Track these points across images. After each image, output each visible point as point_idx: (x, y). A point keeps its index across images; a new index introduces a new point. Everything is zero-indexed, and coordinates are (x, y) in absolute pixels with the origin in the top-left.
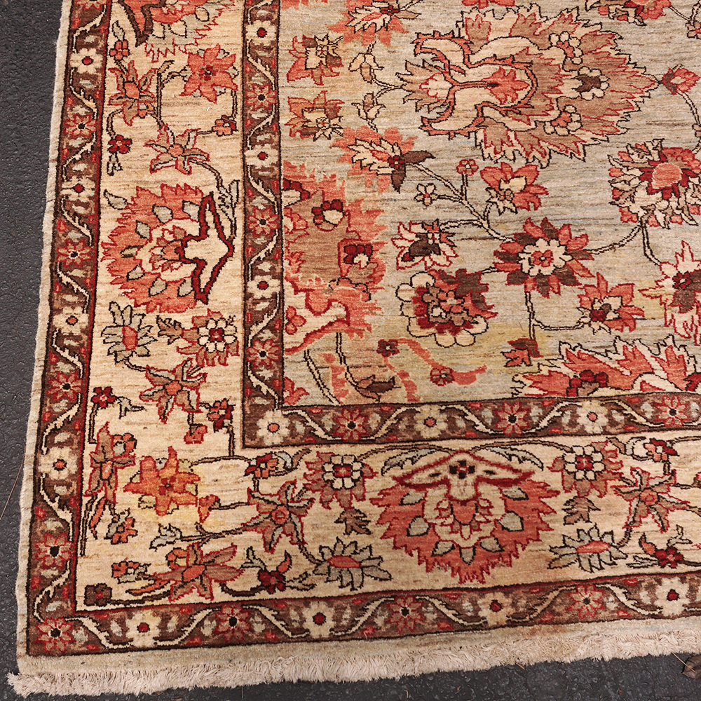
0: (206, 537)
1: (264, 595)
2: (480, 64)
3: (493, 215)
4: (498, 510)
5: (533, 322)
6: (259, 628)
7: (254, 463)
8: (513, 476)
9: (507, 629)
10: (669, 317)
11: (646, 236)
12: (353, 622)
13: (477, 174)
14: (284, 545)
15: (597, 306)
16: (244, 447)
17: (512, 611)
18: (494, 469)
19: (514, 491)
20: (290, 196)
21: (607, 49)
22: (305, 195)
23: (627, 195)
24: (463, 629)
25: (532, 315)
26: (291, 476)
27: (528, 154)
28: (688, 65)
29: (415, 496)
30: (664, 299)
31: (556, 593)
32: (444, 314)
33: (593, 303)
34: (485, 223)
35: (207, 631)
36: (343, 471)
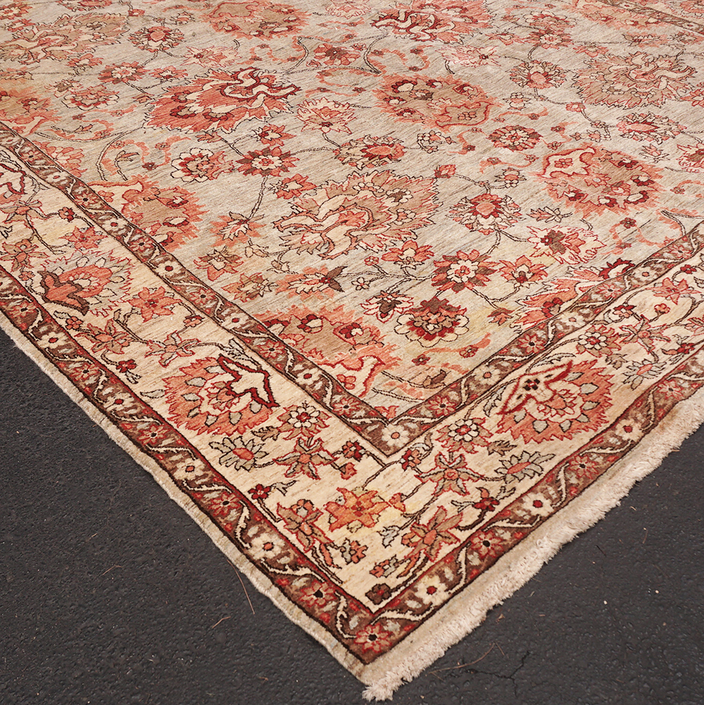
0: (416, 517)
1: (489, 515)
2: (326, 216)
3: (411, 272)
4: (574, 389)
5: (491, 301)
6: (507, 536)
7: (403, 461)
8: (564, 369)
9: (646, 436)
10: (559, 259)
11: (506, 234)
12: (560, 493)
13: (381, 261)
14: (471, 486)
15: (516, 275)
16: (388, 456)
17: (639, 425)
18: (549, 373)
19: (571, 376)
20: (276, 329)
21: (391, 178)
22: (285, 324)
23: (475, 224)
24: (624, 454)
25: (486, 298)
26: (435, 452)
27: (400, 238)
28: (442, 164)
29: (520, 415)
30: (547, 253)
31: (651, 396)
32: (436, 326)
33: (513, 275)
34: (411, 277)
35: (475, 561)
36: (463, 430)
